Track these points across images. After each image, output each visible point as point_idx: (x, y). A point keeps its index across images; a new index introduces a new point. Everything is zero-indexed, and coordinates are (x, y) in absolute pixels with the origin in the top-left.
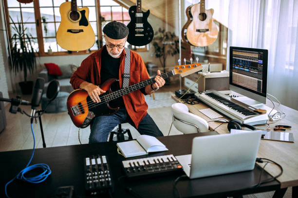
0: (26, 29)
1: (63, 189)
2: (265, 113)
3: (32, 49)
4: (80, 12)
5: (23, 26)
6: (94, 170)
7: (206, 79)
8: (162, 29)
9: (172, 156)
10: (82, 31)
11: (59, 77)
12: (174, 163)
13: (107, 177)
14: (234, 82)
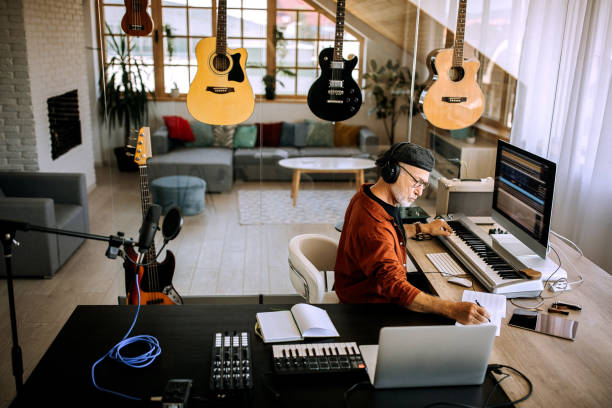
0: (134, 46)
1: (177, 383)
2: (539, 278)
3: (143, 86)
4: (232, 56)
5: (129, 43)
6: (227, 357)
7: (450, 193)
8: (394, 63)
9: (354, 344)
10: (232, 90)
11: (188, 144)
12: (353, 358)
13: (245, 372)
14: (499, 206)
